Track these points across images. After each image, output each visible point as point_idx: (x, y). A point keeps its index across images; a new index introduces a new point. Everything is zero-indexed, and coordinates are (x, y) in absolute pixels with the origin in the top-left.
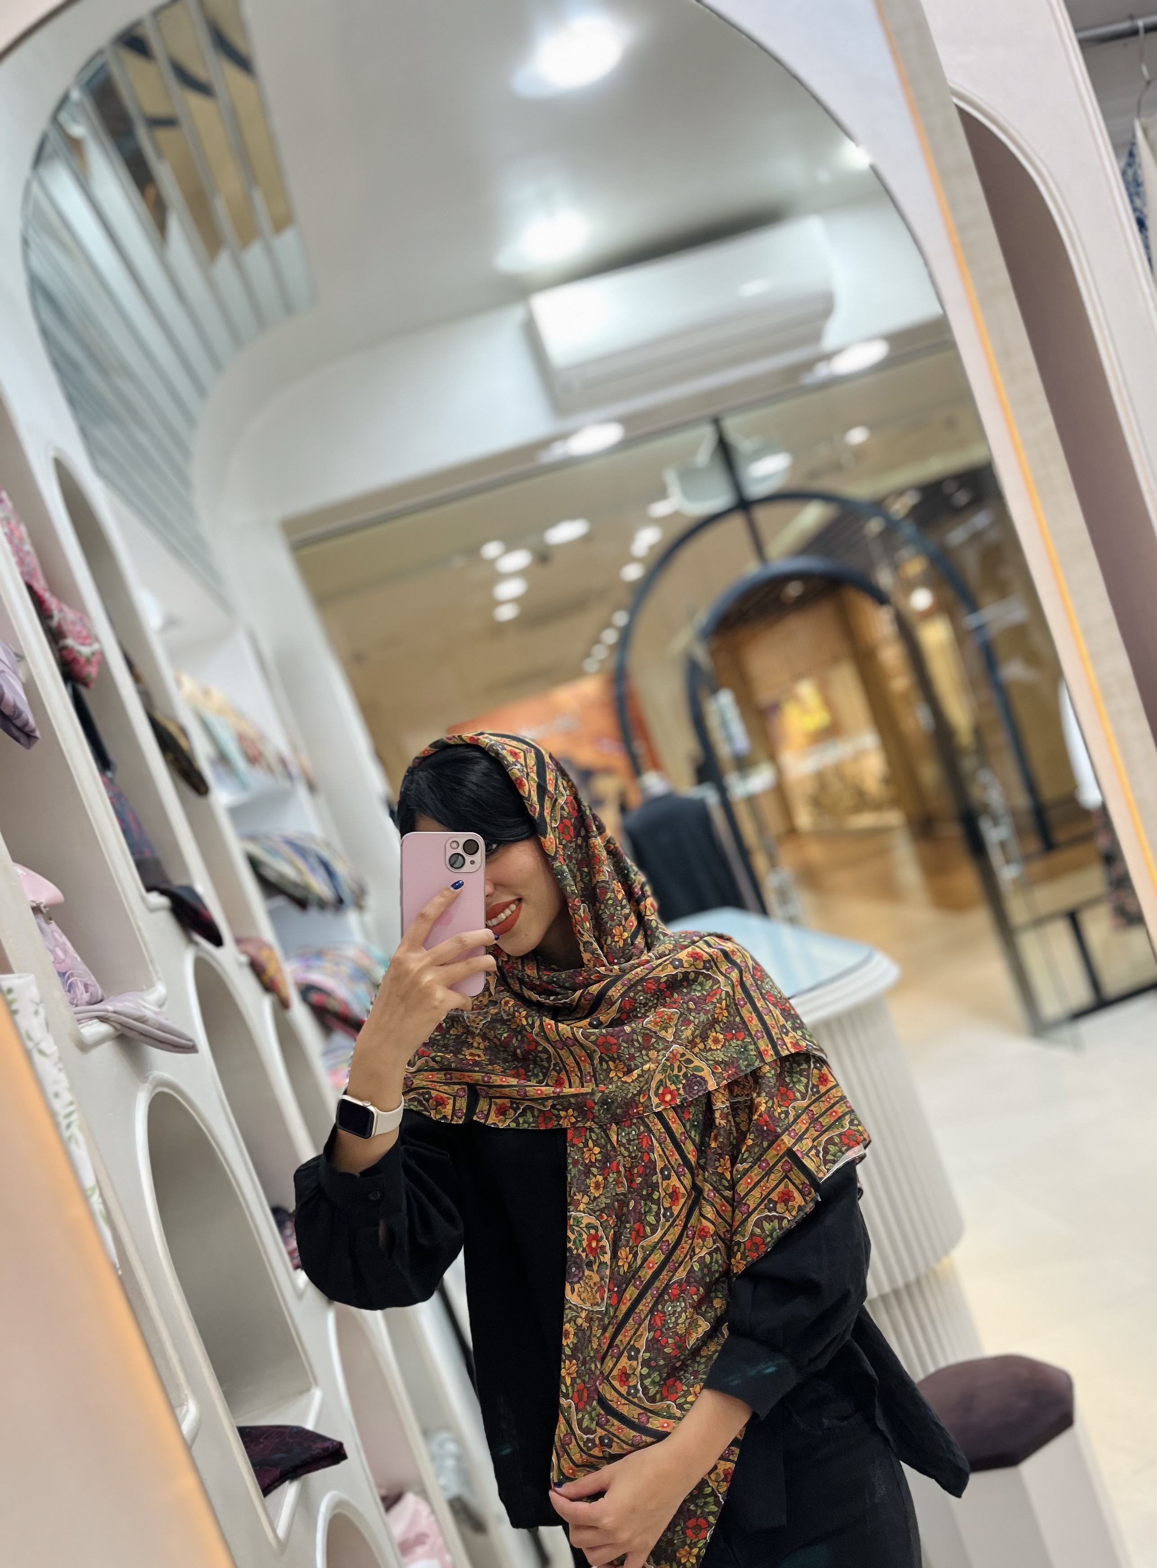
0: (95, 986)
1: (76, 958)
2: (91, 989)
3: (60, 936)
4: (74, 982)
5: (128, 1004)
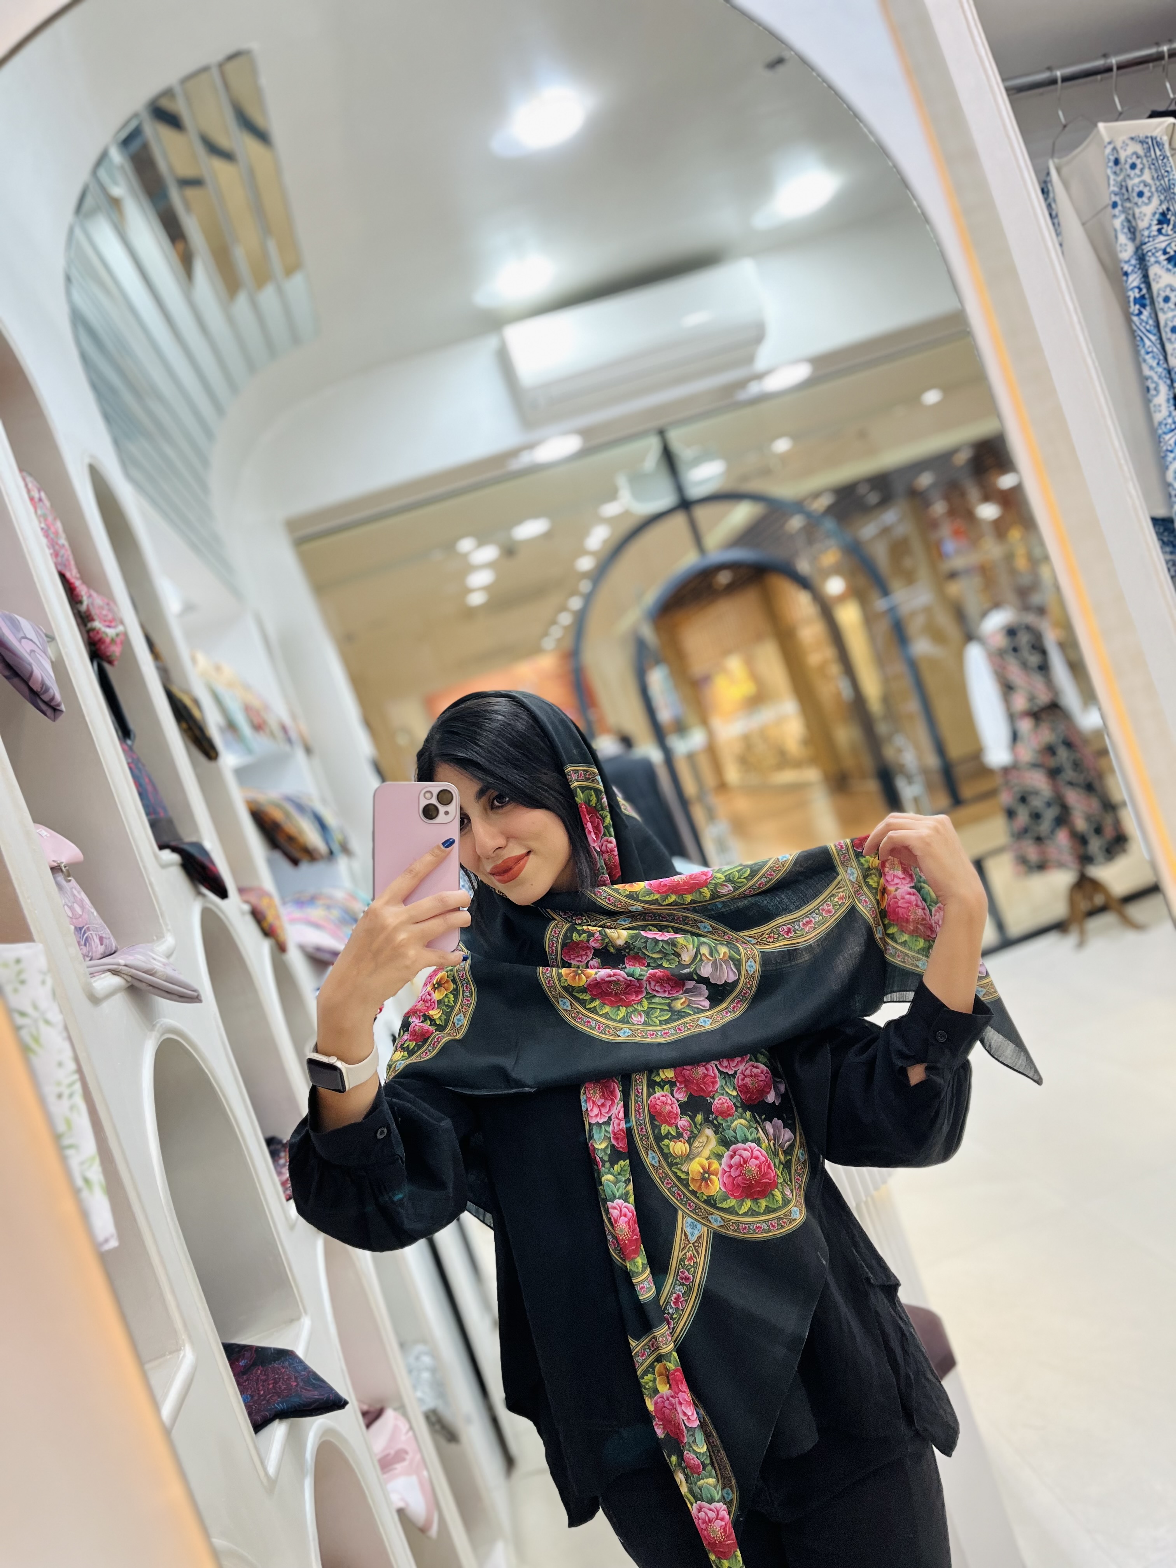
0: (109, 938)
1: (93, 913)
2: (105, 941)
3: (79, 893)
4: (90, 936)
5: (139, 957)
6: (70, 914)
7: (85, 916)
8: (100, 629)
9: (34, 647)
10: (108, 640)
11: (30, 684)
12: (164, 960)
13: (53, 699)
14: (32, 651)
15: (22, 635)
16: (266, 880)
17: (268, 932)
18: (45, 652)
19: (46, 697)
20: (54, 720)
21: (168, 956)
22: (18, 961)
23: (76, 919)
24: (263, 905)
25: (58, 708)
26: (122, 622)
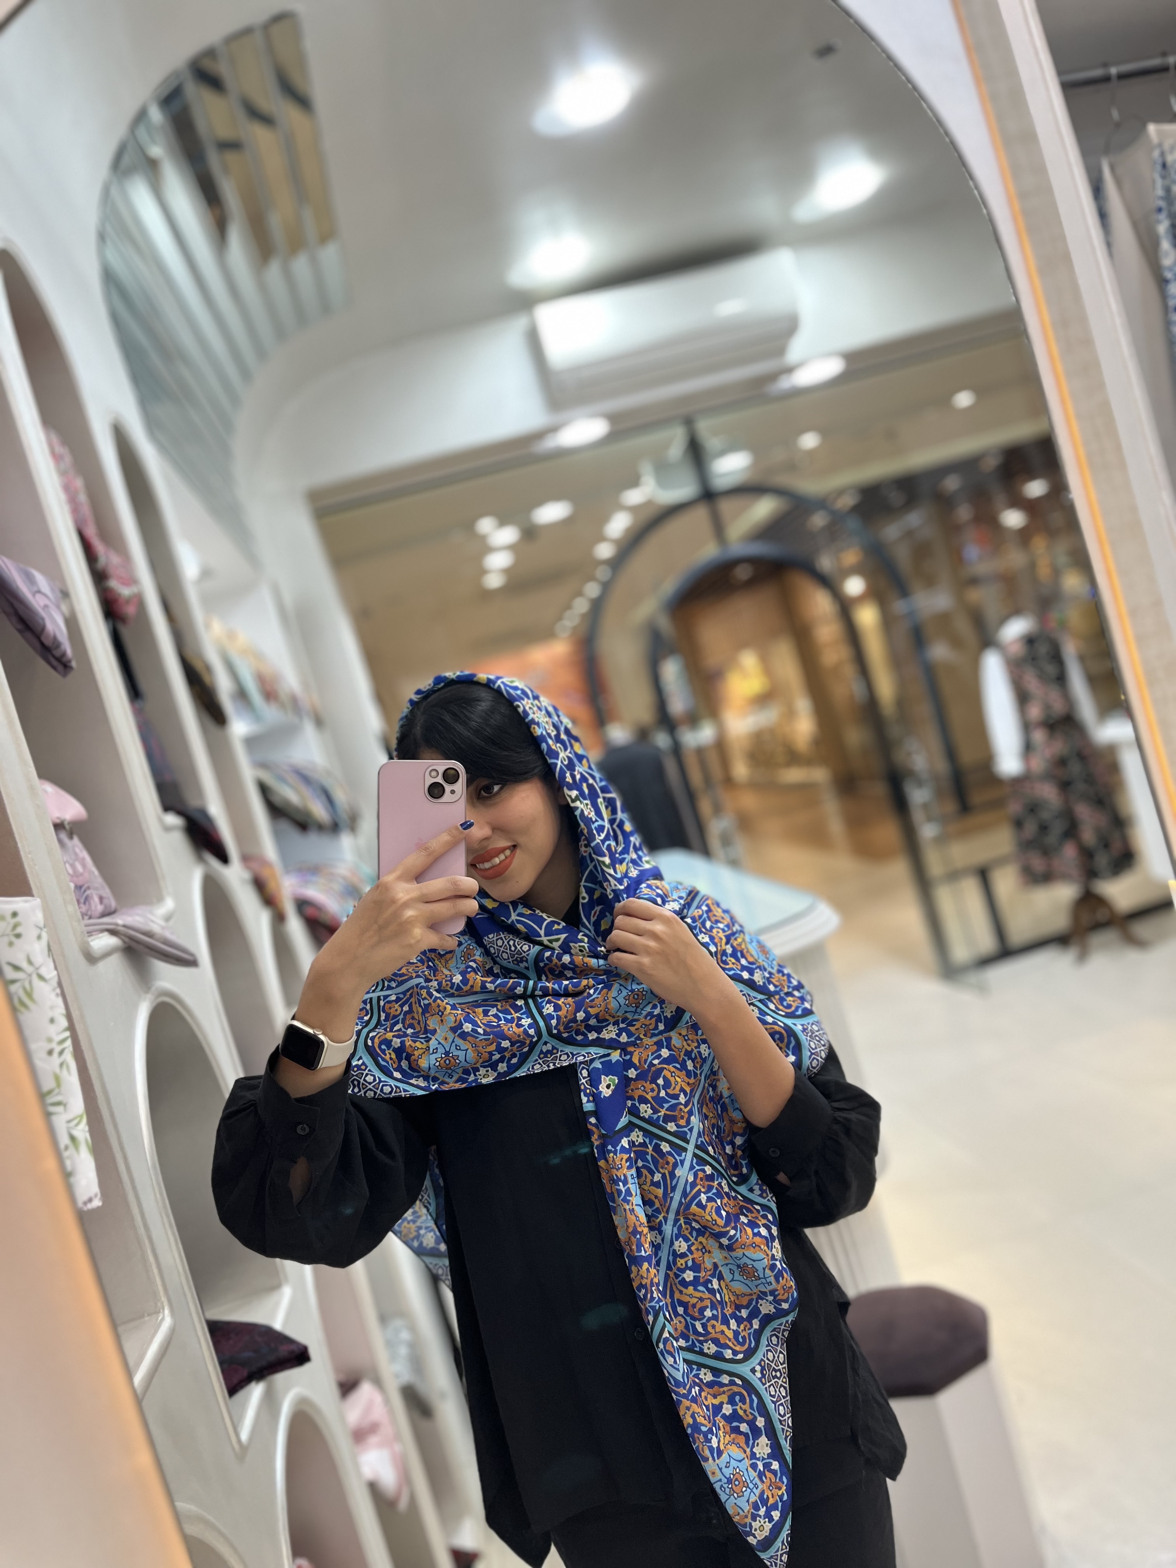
0: (109, 898)
1: (93, 873)
2: (105, 901)
3: (81, 850)
4: (90, 894)
5: (138, 918)
6: (71, 871)
7: (86, 875)
8: (115, 588)
9: (47, 602)
10: (122, 600)
11: (43, 639)
12: (162, 923)
13: (64, 654)
14: (46, 607)
15: (35, 589)
16: (269, 848)
17: (268, 899)
18: (58, 607)
19: (57, 653)
20: (65, 675)
21: (168, 918)
22: (15, 914)
23: (77, 876)
24: (265, 873)
25: (69, 664)
26: (137, 583)
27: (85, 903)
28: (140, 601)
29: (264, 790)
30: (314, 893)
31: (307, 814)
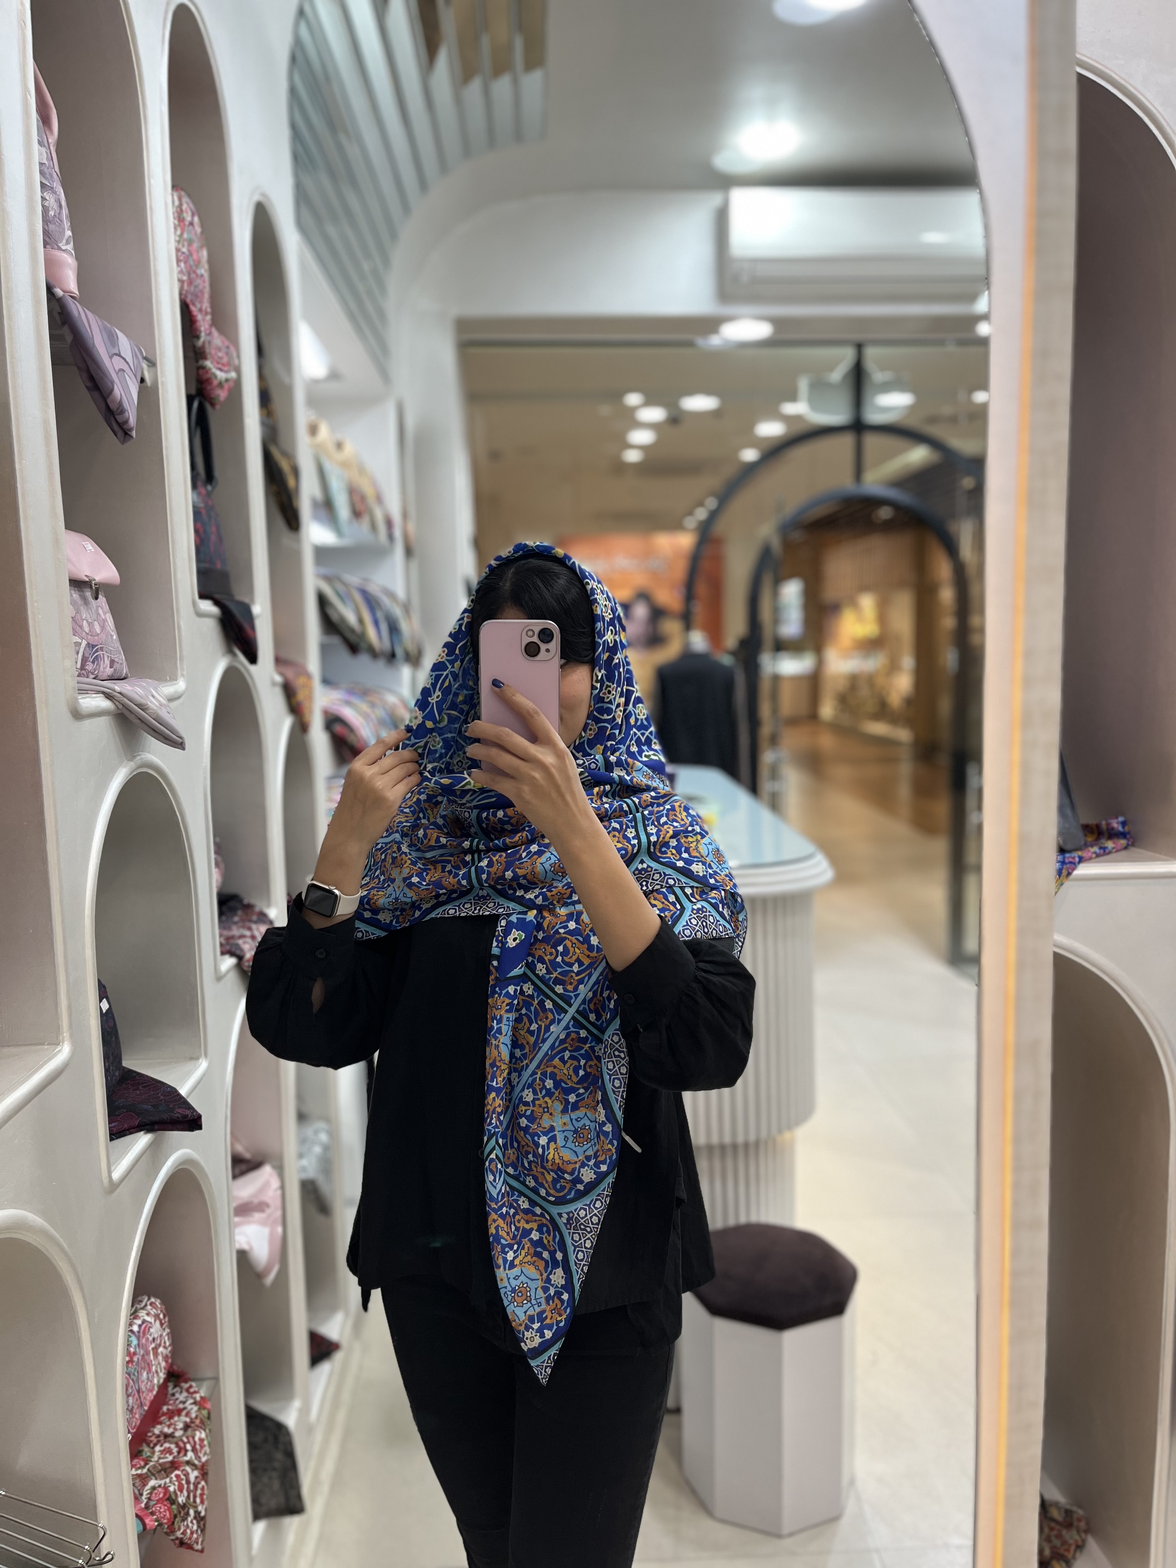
0: (121, 664)
1: (112, 636)
2: (116, 666)
3: (105, 613)
4: (101, 655)
5: (138, 690)
6: (87, 629)
7: (103, 637)
8: (210, 369)
9: (123, 366)
10: (215, 382)
11: (108, 401)
12: (164, 702)
13: (126, 422)
14: (123, 371)
15: (114, 351)
16: (312, 659)
17: (295, 707)
18: (136, 373)
19: (120, 419)
20: (123, 442)
21: (171, 699)
23: (91, 636)
24: (299, 682)
25: (129, 433)
26: (238, 370)
27: (93, 662)
28: (237, 387)
29: (323, 601)
30: (349, 714)
31: (363, 636)
